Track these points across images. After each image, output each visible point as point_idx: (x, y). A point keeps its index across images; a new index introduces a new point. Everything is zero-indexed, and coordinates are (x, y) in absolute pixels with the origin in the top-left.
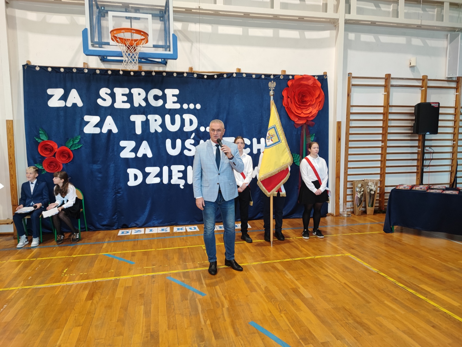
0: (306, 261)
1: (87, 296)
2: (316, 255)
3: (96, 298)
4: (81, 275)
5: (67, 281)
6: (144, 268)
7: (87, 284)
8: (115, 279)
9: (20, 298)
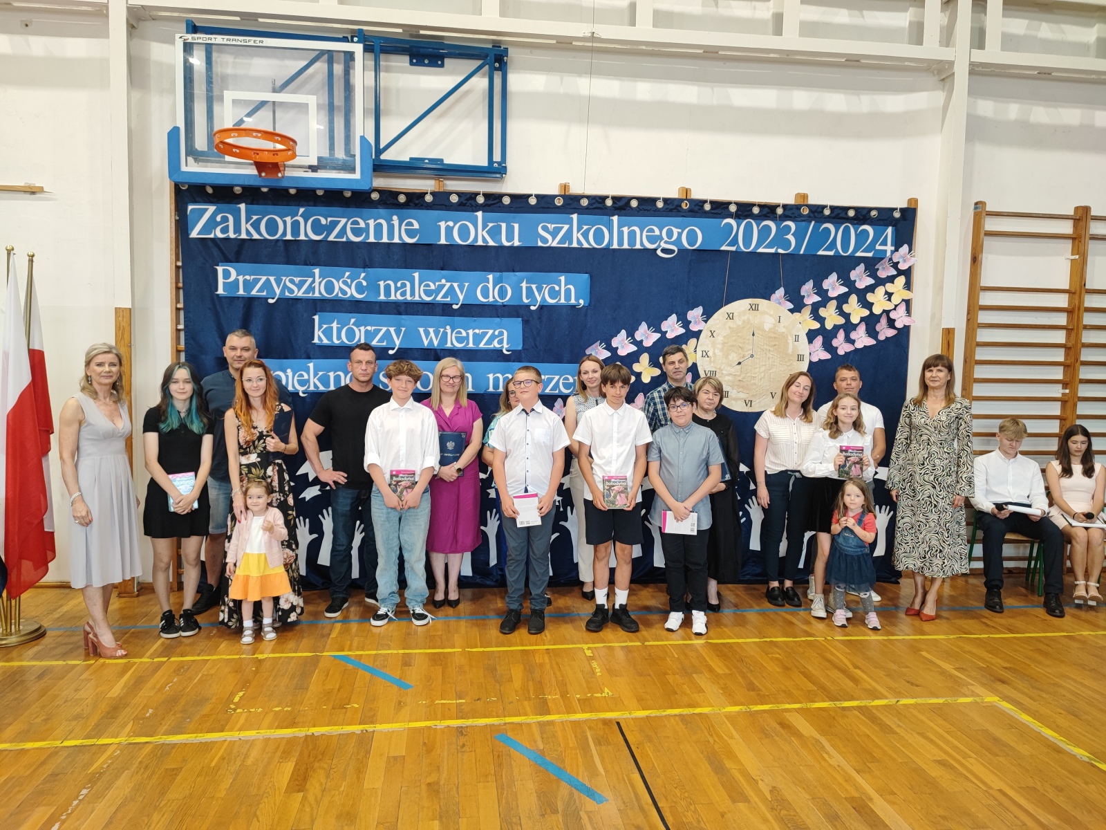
0: (874, 711)
1: (290, 779)
2: (899, 695)
3: (314, 786)
4: (276, 712)
5: (240, 730)
6: (437, 702)
7: (292, 741)
8: (362, 731)
9: (123, 772)
